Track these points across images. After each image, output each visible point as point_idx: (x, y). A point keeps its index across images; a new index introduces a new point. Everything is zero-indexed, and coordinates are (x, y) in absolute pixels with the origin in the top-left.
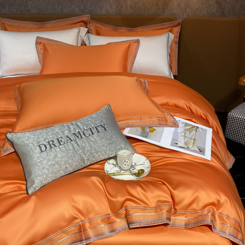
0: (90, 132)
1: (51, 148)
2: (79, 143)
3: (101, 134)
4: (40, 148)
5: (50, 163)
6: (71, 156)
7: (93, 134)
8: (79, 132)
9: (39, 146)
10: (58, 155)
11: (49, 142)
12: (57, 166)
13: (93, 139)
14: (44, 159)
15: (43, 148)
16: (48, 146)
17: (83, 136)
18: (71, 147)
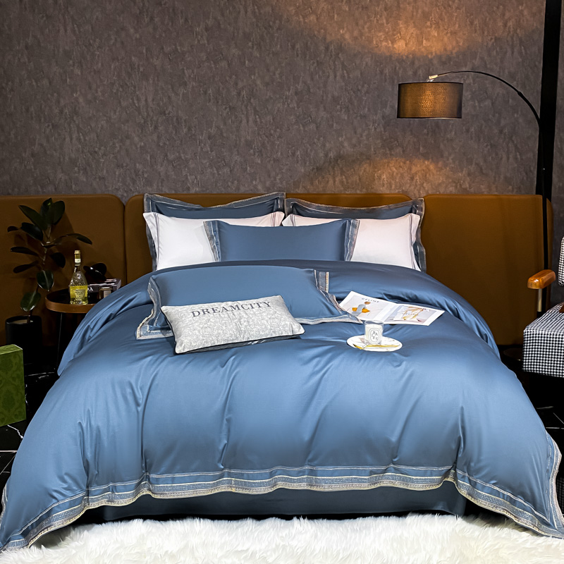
0: (250, 306)
1: (204, 314)
2: (235, 314)
3: (264, 310)
4: (194, 314)
5: (201, 326)
6: (225, 323)
7: (253, 308)
8: (237, 306)
9: (193, 312)
10: (211, 320)
11: (203, 310)
12: (209, 329)
13: (252, 312)
14: (197, 322)
15: (196, 314)
16: (202, 313)
17: (240, 308)
18: (226, 316)
